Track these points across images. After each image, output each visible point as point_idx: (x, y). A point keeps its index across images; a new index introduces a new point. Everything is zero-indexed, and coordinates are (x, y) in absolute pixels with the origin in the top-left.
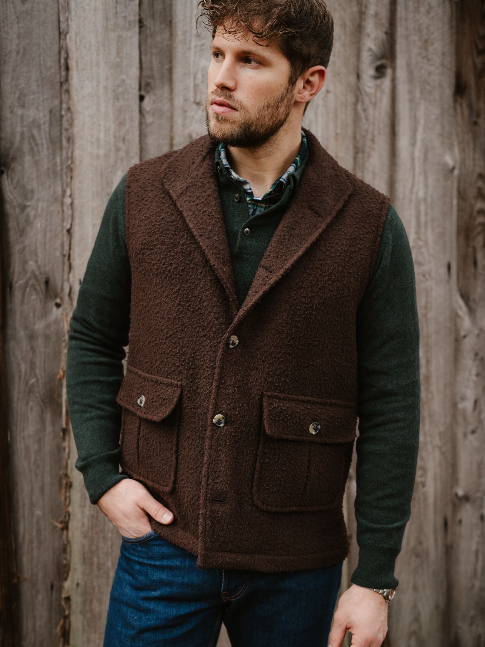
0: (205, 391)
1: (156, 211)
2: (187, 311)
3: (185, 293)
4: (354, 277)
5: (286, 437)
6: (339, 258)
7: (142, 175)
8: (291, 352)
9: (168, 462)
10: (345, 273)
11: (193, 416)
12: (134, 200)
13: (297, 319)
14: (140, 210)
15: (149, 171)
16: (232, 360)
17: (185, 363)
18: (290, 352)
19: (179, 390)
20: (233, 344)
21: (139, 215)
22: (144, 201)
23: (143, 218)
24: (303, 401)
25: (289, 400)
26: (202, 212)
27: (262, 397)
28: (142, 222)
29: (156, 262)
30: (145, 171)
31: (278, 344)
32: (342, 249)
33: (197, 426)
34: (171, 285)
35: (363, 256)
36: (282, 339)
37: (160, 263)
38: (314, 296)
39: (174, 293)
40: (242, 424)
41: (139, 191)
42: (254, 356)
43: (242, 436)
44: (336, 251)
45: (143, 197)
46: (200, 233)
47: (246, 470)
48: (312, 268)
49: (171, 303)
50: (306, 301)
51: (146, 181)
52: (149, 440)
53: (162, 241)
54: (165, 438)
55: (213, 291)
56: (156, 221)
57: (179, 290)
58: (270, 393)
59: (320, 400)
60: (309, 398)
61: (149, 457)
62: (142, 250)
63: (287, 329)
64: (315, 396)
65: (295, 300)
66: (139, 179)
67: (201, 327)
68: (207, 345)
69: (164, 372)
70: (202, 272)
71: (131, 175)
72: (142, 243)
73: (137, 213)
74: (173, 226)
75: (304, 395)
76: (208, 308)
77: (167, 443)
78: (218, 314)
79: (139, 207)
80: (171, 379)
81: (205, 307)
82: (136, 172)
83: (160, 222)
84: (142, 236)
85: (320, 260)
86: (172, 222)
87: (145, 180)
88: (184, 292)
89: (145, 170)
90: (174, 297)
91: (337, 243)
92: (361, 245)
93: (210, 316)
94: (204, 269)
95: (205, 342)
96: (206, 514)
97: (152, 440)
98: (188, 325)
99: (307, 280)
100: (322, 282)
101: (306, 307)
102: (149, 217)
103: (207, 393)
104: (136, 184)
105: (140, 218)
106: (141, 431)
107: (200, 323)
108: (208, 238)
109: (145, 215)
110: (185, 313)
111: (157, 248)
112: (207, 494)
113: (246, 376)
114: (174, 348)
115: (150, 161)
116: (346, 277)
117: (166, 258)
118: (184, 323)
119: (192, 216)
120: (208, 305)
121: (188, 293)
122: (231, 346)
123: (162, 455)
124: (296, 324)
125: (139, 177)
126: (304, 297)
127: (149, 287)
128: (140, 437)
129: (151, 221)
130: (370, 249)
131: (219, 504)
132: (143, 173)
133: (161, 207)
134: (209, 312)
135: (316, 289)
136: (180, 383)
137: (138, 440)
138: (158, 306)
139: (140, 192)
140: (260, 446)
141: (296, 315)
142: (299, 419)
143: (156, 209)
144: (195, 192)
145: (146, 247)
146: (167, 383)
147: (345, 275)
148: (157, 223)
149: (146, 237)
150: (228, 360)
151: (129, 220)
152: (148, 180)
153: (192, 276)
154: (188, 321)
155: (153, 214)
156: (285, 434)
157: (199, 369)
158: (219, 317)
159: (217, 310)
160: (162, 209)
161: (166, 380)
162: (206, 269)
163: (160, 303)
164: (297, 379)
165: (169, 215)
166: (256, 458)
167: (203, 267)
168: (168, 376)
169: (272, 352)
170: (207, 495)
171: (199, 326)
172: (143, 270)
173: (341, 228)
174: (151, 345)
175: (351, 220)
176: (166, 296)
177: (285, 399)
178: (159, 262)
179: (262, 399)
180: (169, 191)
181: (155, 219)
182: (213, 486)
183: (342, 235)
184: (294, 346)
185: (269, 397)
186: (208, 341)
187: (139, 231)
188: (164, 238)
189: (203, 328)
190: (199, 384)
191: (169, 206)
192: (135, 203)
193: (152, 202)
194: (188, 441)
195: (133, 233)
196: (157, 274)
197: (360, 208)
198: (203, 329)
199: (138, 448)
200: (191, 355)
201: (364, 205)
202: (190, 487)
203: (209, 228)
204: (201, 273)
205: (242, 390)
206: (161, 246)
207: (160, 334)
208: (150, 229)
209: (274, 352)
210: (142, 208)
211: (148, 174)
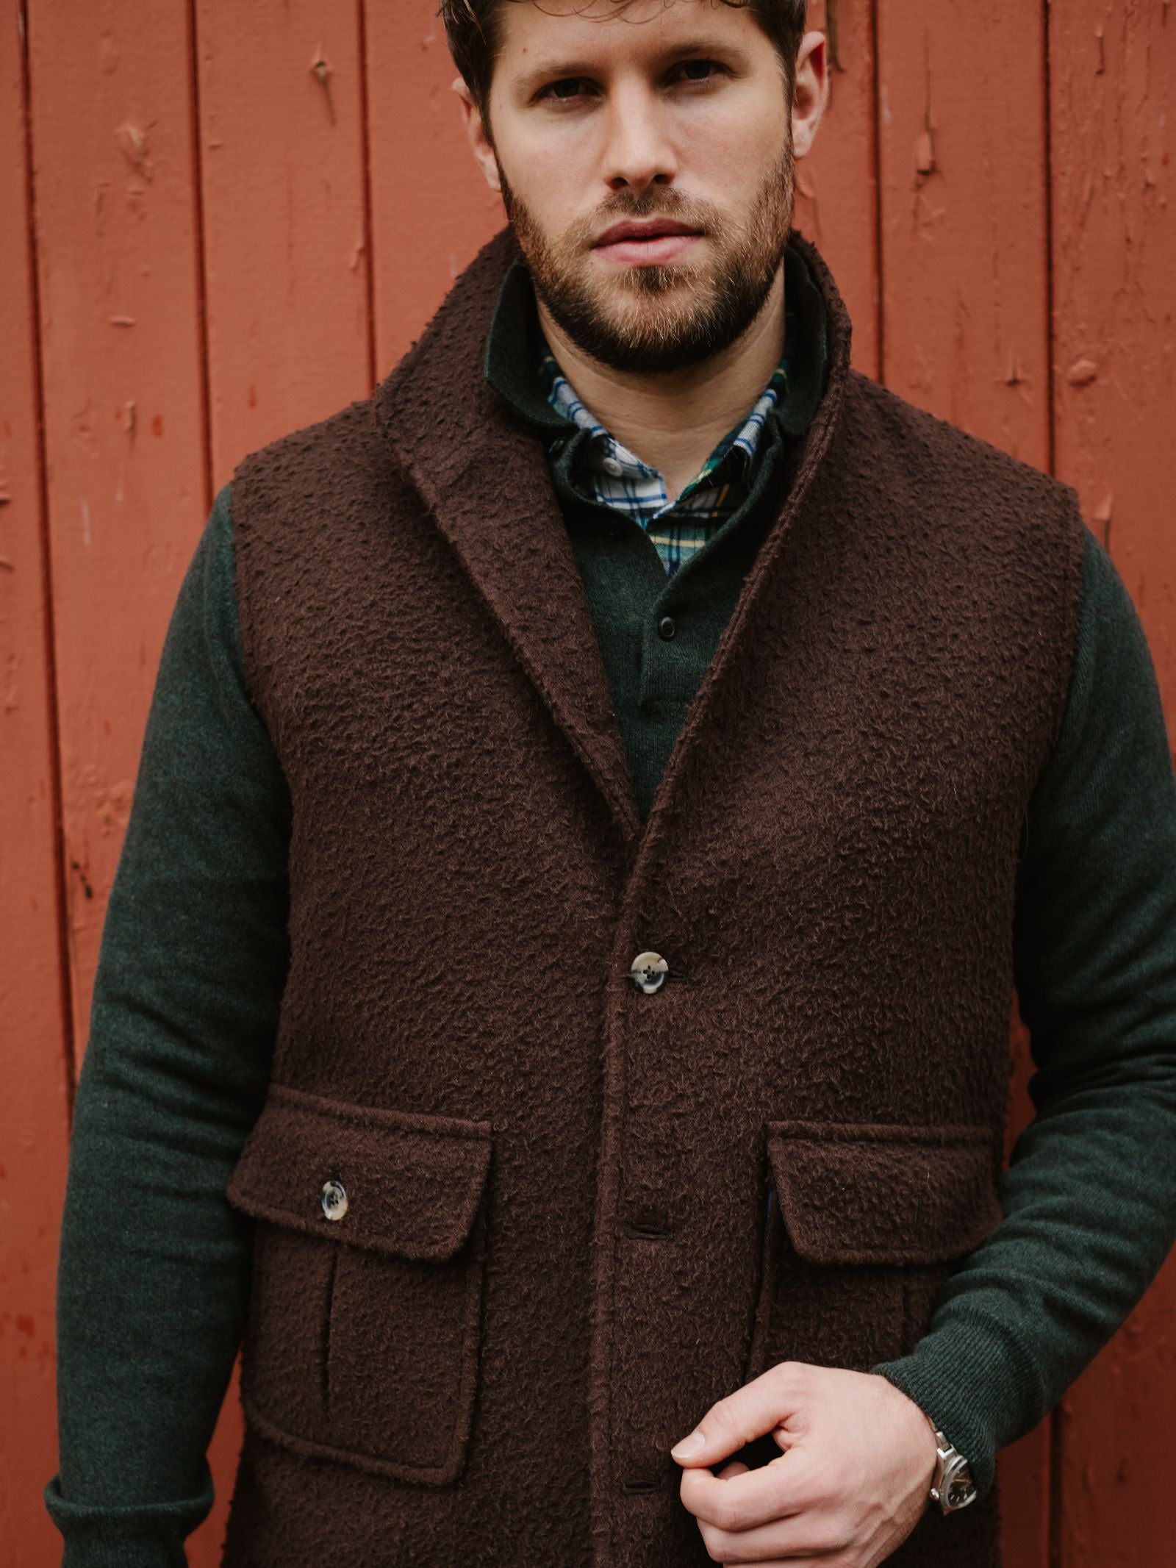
0: (572, 1142)
1: (348, 585)
2: (488, 891)
3: (476, 836)
4: (1014, 739)
5: (844, 1255)
6: (969, 682)
7: (285, 485)
8: (839, 989)
9: (444, 1386)
10: (988, 728)
11: (536, 1227)
12: (266, 565)
13: (857, 881)
14: (289, 592)
15: (306, 470)
16: (652, 1032)
17: (499, 1062)
18: (835, 988)
19: (486, 1149)
20: (652, 978)
21: (287, 607)
22: (300, 562)
23: (303, 611)
24: (881, 1140)
25: (842, 1139)
26: (523, 552)
27: (765, 1136)
28: (299, 626)
29: (365, 746)
30: (293, 473)
31: (799, 965)
32: (970, 652)
33: (553, 1256)
34: (426, 814)
35: (1032, 674)
36: (812, 947)
37: (380, 748)
38: (906, 807)
39: (440, 838)
40: (700, 1233)
41: (279, 535)
42: (724, 1011)
43: (704, 1269)
44: (956, 661)
45: (295, 551)
46: (520, 620)
47: (721, 1378)
48: (892, 717)
49: (432, 871)
50: (883, 823)
51: (301, 503)
52: (368, 1324)
53: (378, 675)
54: (430, 1312)
55: (569, 820)
56: (350, 617)
57: (455, 826)
58: (786, 1124)
59: (922, 1131)
60: (894, 1128)
61: (368, 1376)
62: (308, 712)
63: (826, 919)
64: (911, 1121)
65: (851, 821)
66: (278, 498)
67: (540, 941)
68: (568, 994)
69: (420, 1095)
70: (525, 762)
71: (247, 490)
72: (307, 691)
73: (280, 602)
74: (411, 624)
75: (879, 1119)
76: (559, 876)
77: (441, 1327)
78: (593, 893)
79: (286, 583)
80: (450, 1115)
81: (548, 871)
82: (261, 481)
83: (365, 618)
84: (304, 670)
85: (915, 693)
86: (402, 613)
87: (298, 501)
88: (473, 832)
89: (291, 470)
90: (441, 853)
91: (955, 636)
92: (1025, 637)
93: (567, 900)
94: (529, 752)
95: (560, 985)
96: (614, 1533)
97: (378, 1322)
98: (497, 937)
99: (881, 756)
100: (928, 759)
101: (885, 843)
102: (324, 608)
103: (579, 1147)
104: (269, 516)
105: (292, 614)
106: (336, 1298)
107: (536, 927)
108: (544, 641)
109: (308, 605)
110: (481, 900)
111: (365, 699)
112: (611, 1467)
113: (706, 1076)
114: (458, 1014)
115: (300, 441)
116: (994, 739)
117: (400, 729)
118: (481, 931)
119: (491, 564)
120: (559, 864)
121: (486, 833)
122: (650, 989)
123: (423, 1365)
124: (856, 900)
125: (279, 493)
126: (877, 812)
127: (345, 831)
128: (333, 1316)
129: (332, 619)
130: (1050, 651)
131: (643, 1494)
132: (285, 481)
133: (361, 570)
134: (564, 888)
135: (910, 781)
136: (485, 1125)
137: (327, 1325)
138: (387, 887)
139: (284, 537)
140: (764, 1297)
141: (853, 871)
142: (879, 1195)
143: (348, 581)
144: (500, 483)
145: (325, 702)
146: (436, 1131)
147: (991, 732)
148: (353, 623)
149: (320, 672)
150: (642, 1034)
151: (251, 626)
152: (309, 499)
153: (494, 777)
154: (497, 925)
155: (338, 598)
156: (844, 1246)
157: (547, 1075)
158: (598, 900)
159: (590, 879)
160: (366, 579)
161: (431, 1122)
162: (537, 754)
163: (392, 875)
164: (861, 1071)
165: (391, 593)
166: (751, 1334)
167: (528, 744)
168: (436, 1106)
169: (780, 993)
170: (610, 1474)
171: (535, 938)
172: (316, 779)
173: (959, 587)
174: (366, 1015)
175: (987, 561)
176: (411, 852)
177: (829, 1138)
178: (377, 745)
179: (765, 1147)
180: (412, 473)
181: (347, 610)
182: (628, 1441)
183: (967, 608)
184: (850, 969)
185: (785, 1135)
186: (572, 981)
187: (291, 656)
188: (384, 665)
189: (548, 941)
190: (550, 1123)
191: (386, 565)
192: (273, 573)
193: (329, 562)
194: (526, 1306)
195: (269, 668)
196: (373, 784)
197: (1006, 520)
198: (549, 946)
199: (324, 1351)
200: (516, 1032)
201: (1017, 509)
202: (540, 1454)
203: (550, 608)
204: (522, 766)
205: (696, 1124)
206: (377, 692)
207: (403, 975)
208: (331, 643)
209: (787, 991)
210: (297, 584)
211: (306, 479)
